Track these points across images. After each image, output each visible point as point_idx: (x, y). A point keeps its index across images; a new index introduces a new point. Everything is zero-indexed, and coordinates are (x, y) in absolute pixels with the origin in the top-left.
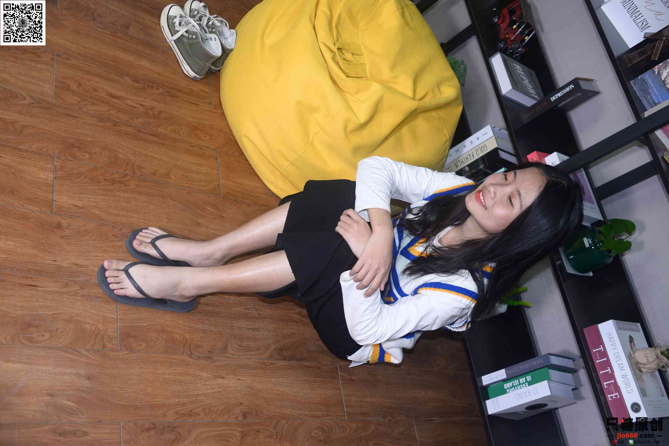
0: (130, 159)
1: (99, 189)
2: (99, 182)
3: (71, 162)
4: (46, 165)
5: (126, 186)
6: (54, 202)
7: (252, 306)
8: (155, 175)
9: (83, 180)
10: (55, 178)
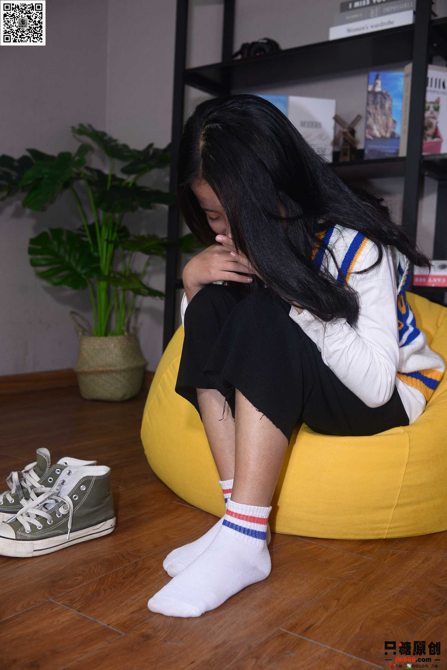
0: (120, 553)
1: (131, 587)
2: (122, 584)
3: (74, 592)
4: (53, 611)
5: (149, 569)
6: (109, 627)
7: (393, 550)
8: (158, 546)
9: (105, 593)
10: (79, 611)
